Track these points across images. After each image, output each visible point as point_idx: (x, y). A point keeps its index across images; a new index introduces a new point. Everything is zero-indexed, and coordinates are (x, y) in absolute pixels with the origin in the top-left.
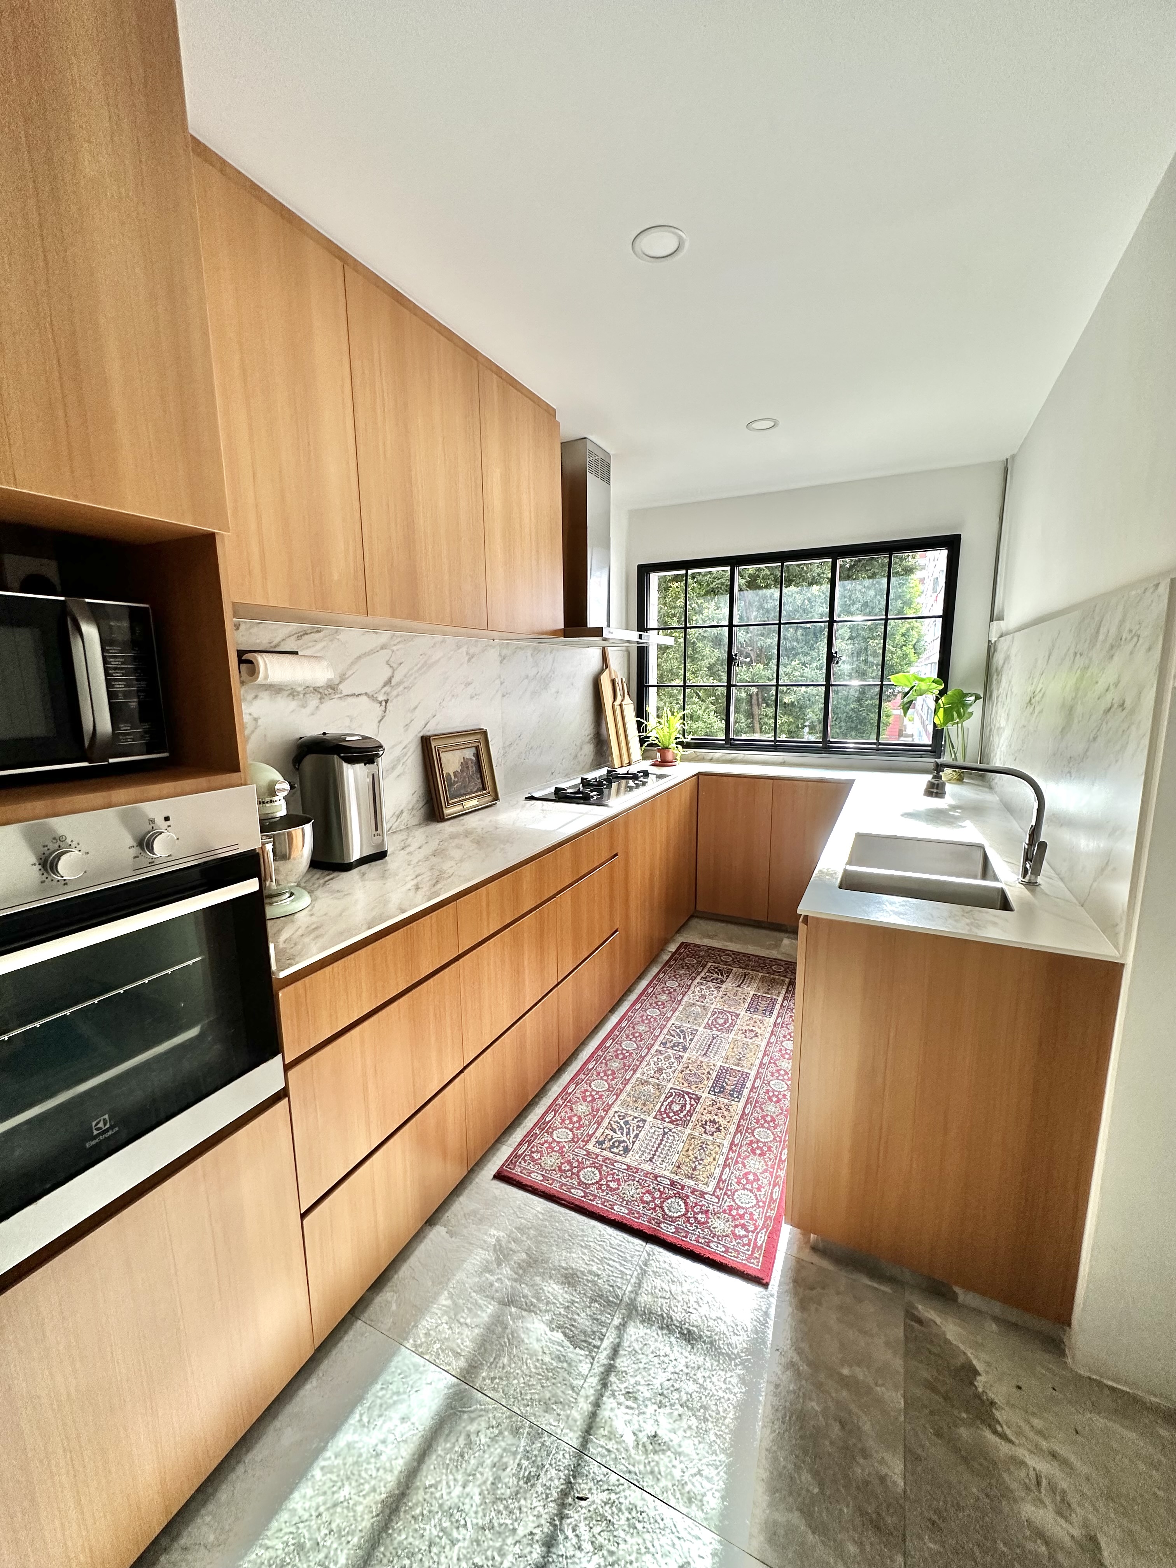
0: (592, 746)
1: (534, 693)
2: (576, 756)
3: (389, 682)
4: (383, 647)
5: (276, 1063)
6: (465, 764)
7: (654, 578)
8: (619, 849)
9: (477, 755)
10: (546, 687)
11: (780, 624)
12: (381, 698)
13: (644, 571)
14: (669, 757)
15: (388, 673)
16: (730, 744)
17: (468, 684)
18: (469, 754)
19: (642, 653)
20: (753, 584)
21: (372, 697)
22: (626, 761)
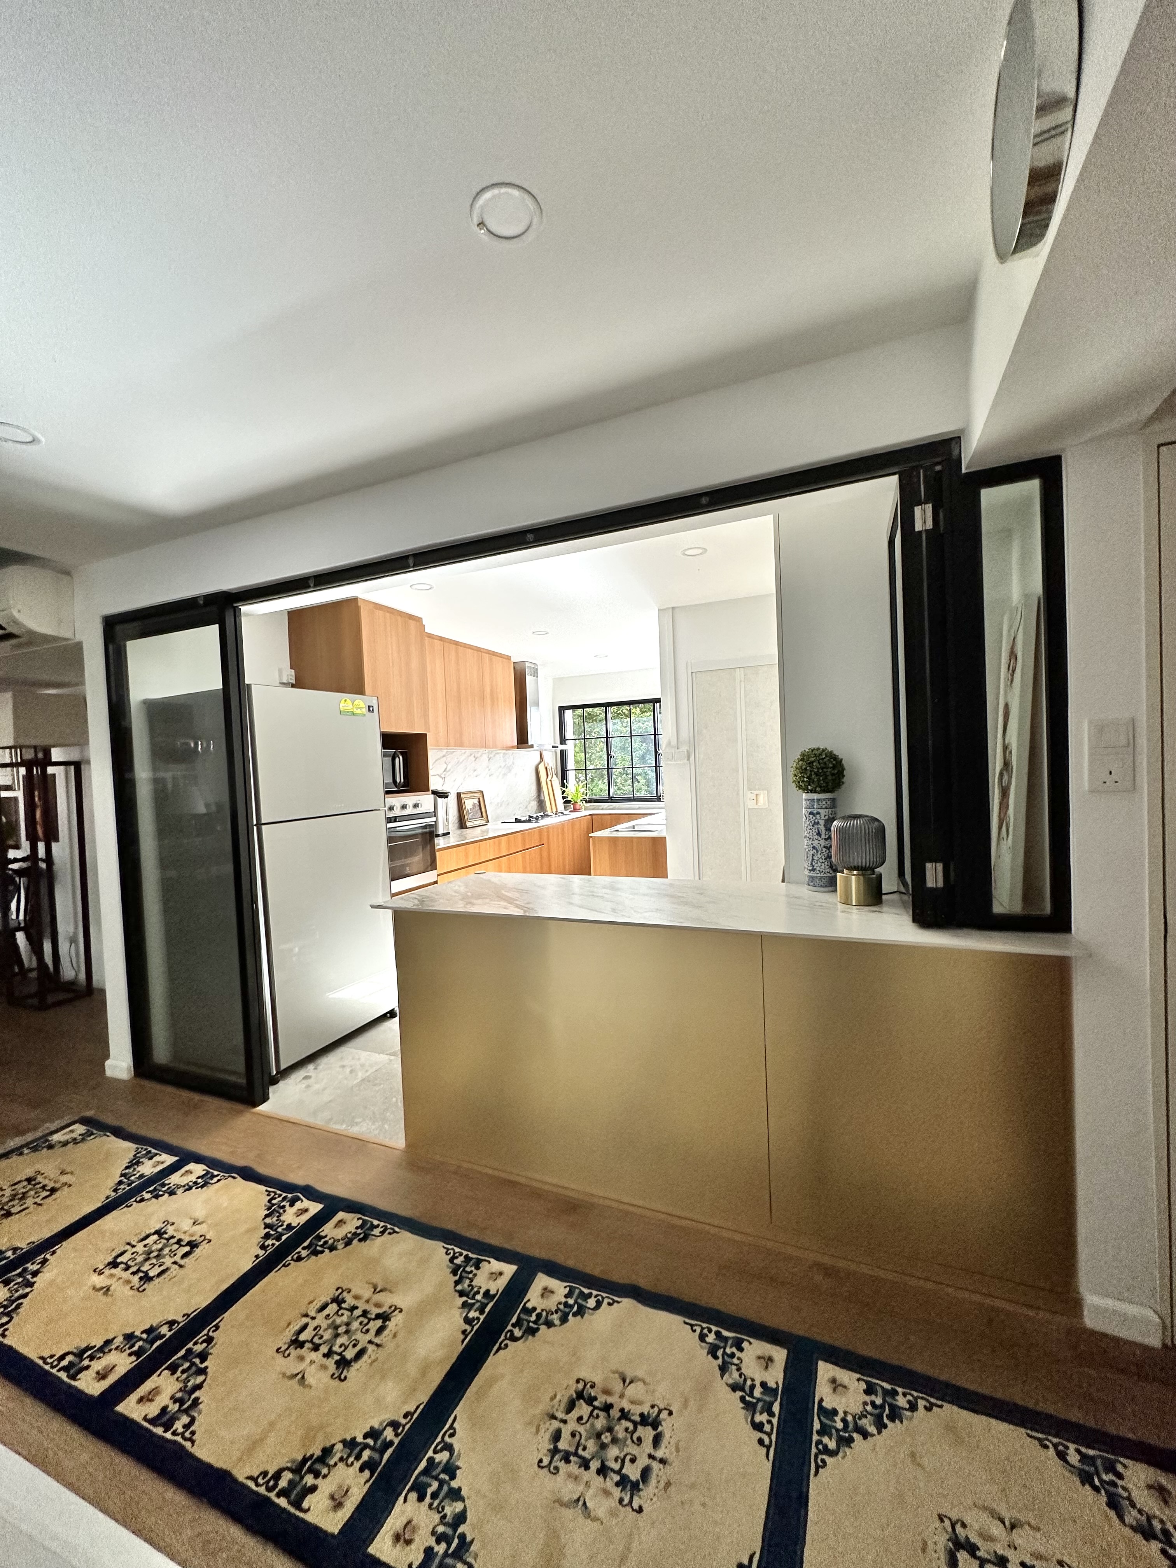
0: (536, 803)
1: (505, 774)
2: (526, 807)
3: (445, 770)
4: (444, 756)
5: (434, 873)
6: (474, 805)
7: (569, 713)
8: (544, 842)
9: (479, 802)
10: (510, 771)
11: (631, 736)
12: (443, 776)
13: (562, 709)
14: (577, 807)
15: (445, 766)
16: (611, 799)
17: (475, 770)
18: (476, 801)
19: (563, 754)
20: (617, 716)
21: (440, 777)
22: (554, 811)
